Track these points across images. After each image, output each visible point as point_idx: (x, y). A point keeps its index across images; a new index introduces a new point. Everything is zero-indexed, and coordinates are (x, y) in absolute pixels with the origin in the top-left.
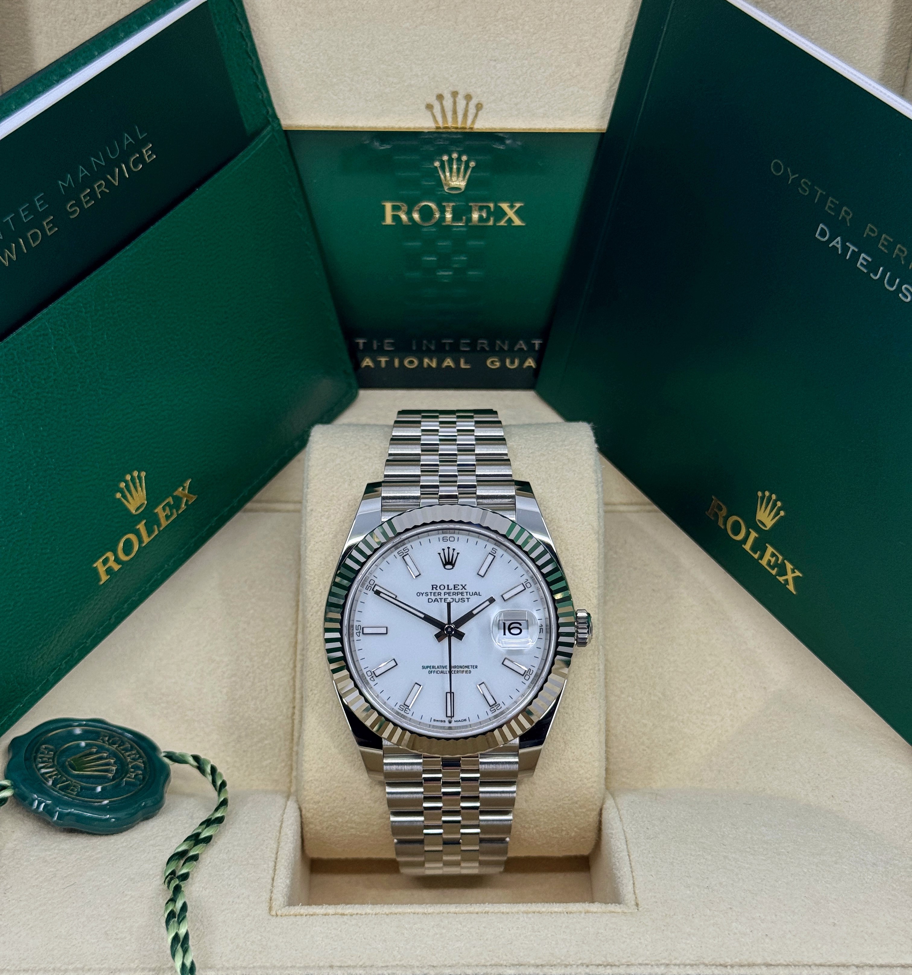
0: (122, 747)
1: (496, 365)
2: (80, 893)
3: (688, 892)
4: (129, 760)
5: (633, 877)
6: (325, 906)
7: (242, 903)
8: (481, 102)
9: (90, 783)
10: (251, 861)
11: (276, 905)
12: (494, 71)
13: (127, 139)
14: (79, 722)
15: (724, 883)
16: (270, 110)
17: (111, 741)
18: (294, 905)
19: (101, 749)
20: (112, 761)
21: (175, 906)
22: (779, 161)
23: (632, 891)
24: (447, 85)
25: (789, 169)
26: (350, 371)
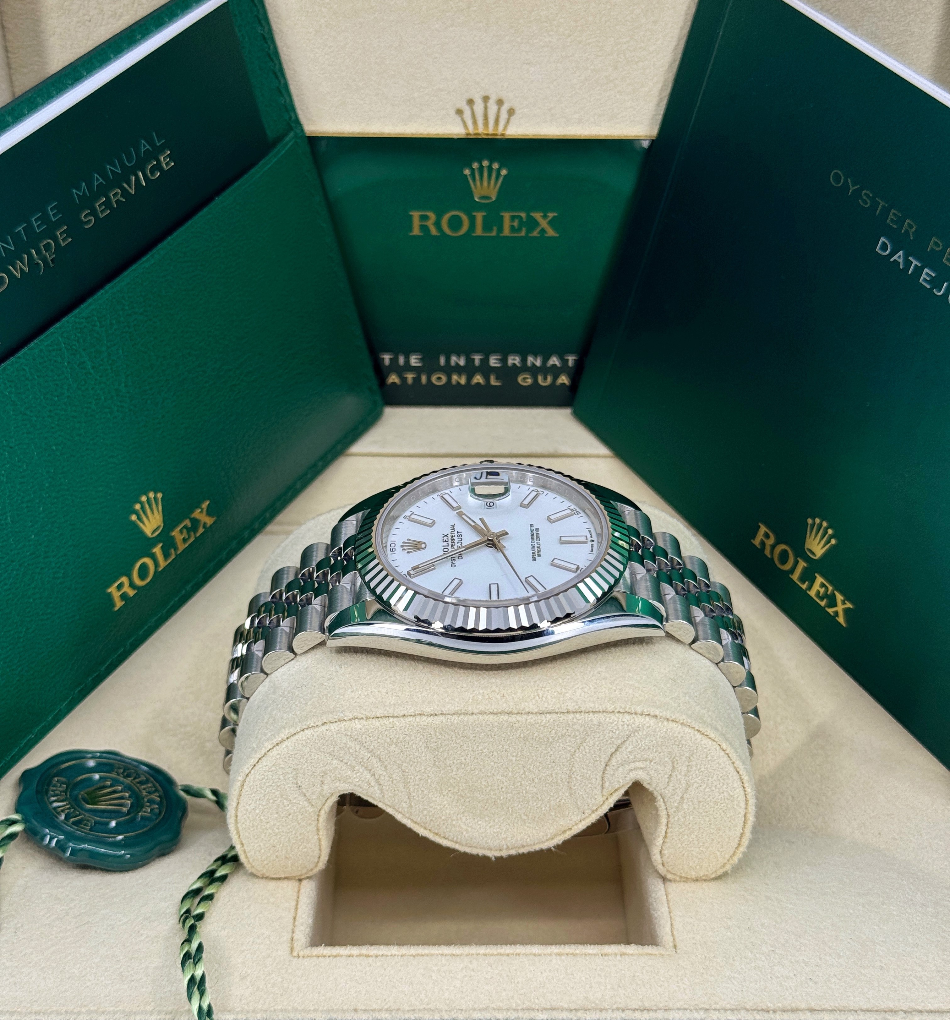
0: (137, 780)
1: (527, 382)
2: (94, 932)
3: (729, 934)
4: (144, 793)
5: (671, 918)
6: (349, 947)
7: (262, 943)
8: (513, 107)
9: (103, 818)
10: (272, 900)
11: (298, 945)
12: (526, 75)
13: (145, 146)
14: (93, 755)
15: (766, 924)
16: (293, 115)
17: (125, 774)
18: (317, 946)
19: (115, 782)
20: (127, 795)
21: (190, 947)
22: (840, 173)
23: (670, 933)
24: (478, 90)
25: (849, 180)
26: (375, 387)
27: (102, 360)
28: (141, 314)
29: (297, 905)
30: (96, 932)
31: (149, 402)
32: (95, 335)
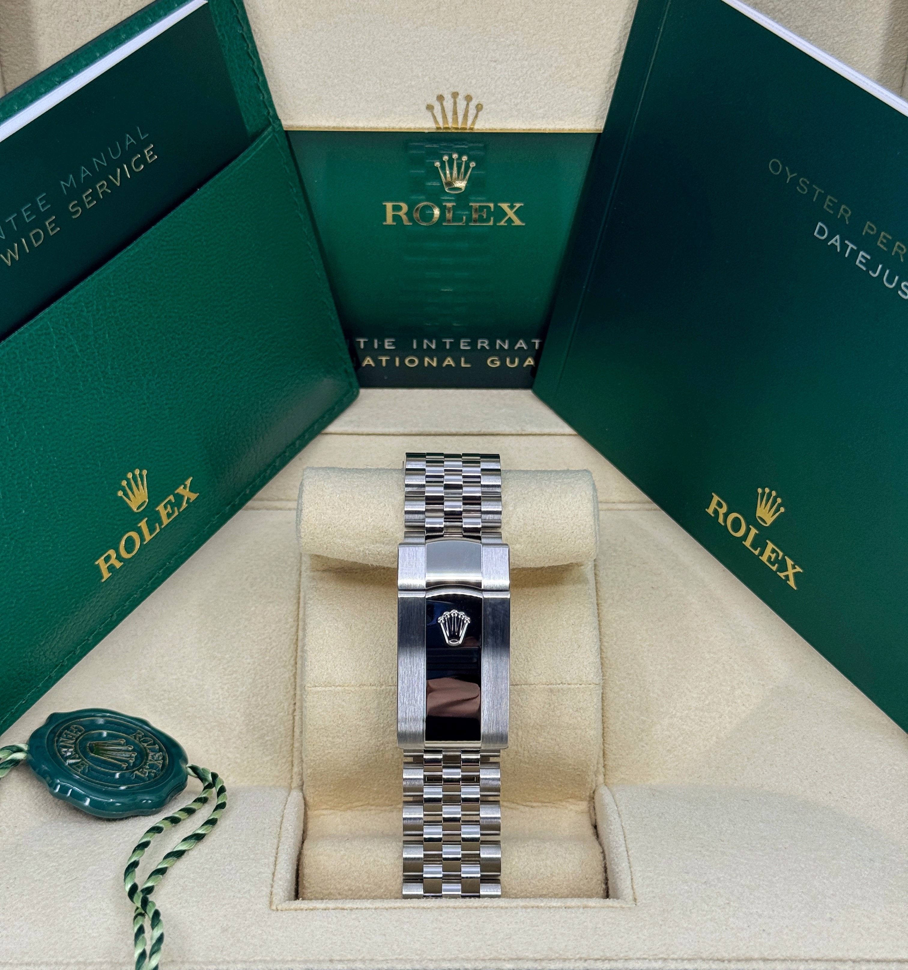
1: (496, 364)
2: (82, 887)
3: (686, 887)
5: (631, 872)
6: (325, 902)
7: (243, 897)
8: (481, 103)
10: (252, 856)
11: (276, 899)
12: (494, 72)
13: (129, 140)
15: (722, 879)
16: (271, 111)
18: (294, 900)
22: (777, 161)
23: (630, 887)
24: (448, 86)
25: (787, 168)
26: (351, 370)
27: (89, 344)
28: (127, 300)
29: (276, 861)
30: (84, 887)
31: (134, 383)
32: (82, 320)
